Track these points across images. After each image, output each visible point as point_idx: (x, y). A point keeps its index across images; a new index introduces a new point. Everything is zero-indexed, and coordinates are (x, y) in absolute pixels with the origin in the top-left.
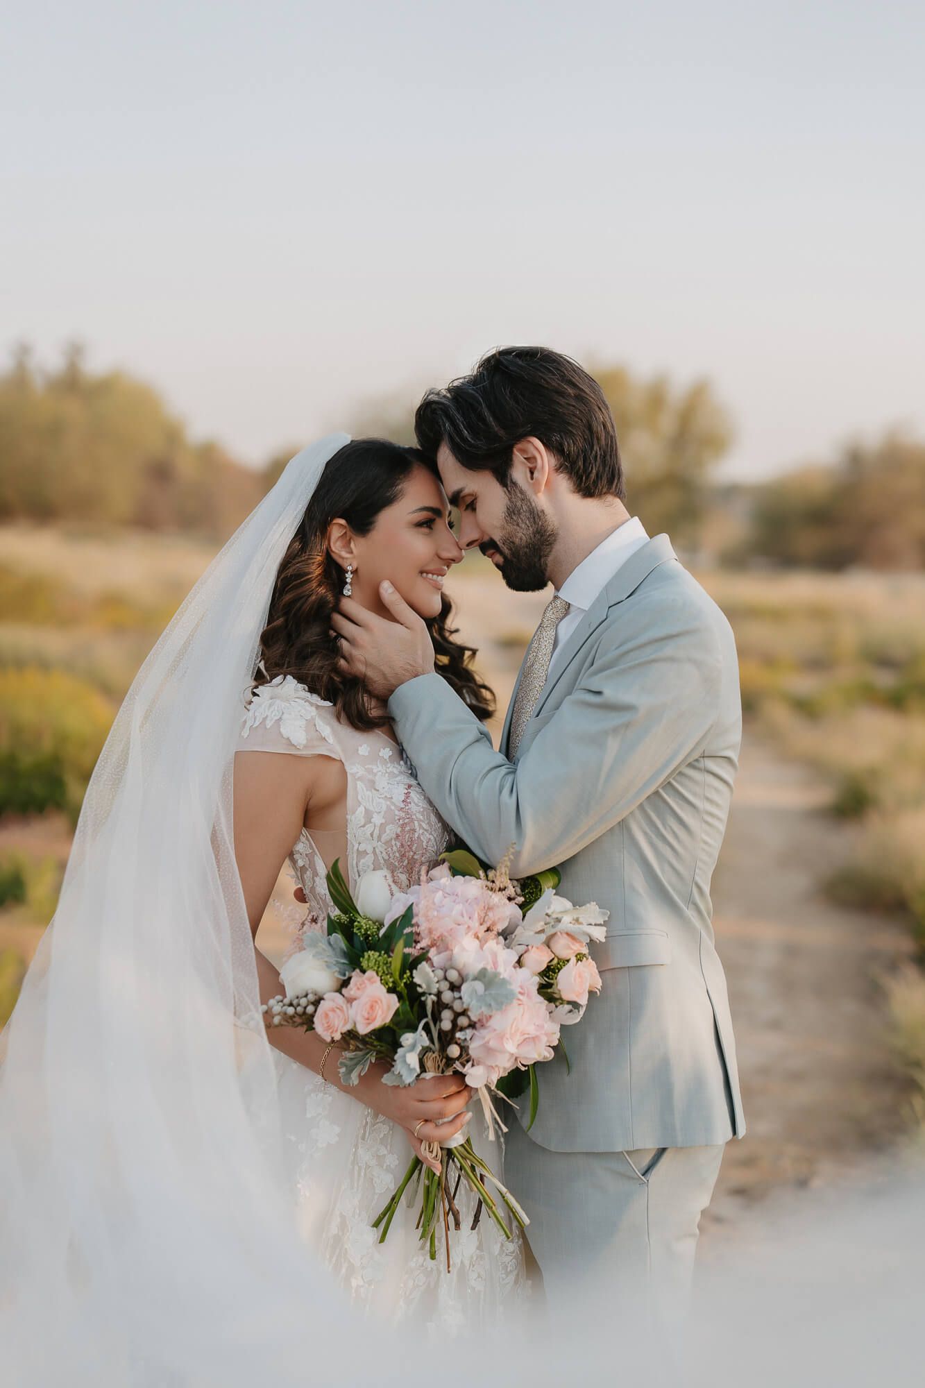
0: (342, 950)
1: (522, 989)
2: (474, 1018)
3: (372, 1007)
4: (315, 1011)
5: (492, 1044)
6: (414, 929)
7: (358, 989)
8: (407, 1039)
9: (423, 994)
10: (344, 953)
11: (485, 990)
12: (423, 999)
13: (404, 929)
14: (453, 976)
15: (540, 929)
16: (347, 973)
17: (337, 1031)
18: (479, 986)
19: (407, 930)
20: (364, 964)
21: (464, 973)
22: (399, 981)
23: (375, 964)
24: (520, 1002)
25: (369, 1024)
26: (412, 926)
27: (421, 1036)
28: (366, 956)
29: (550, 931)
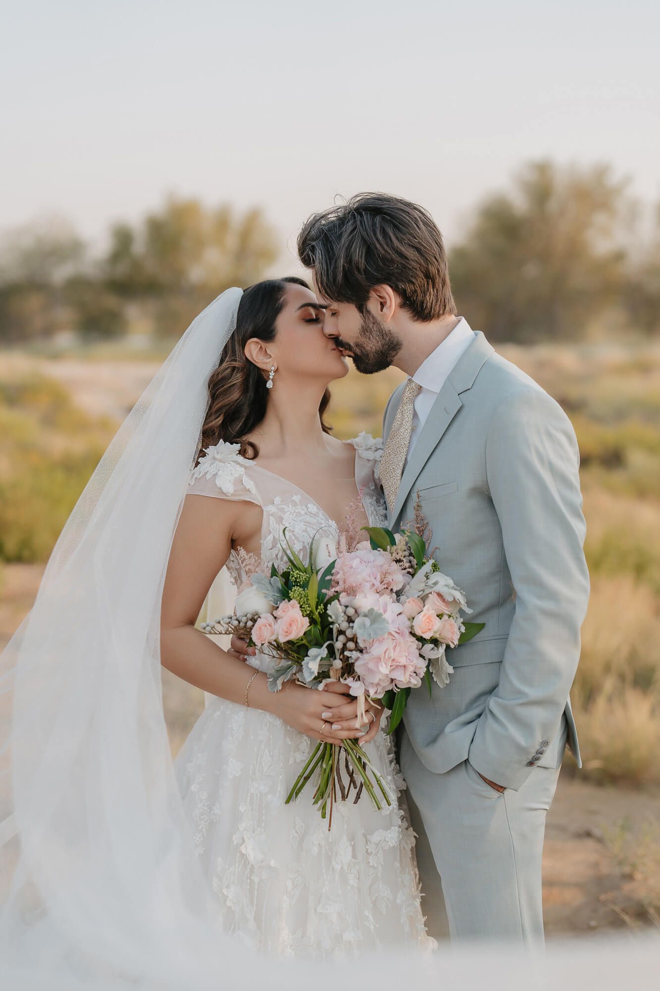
0: (278, 588)
1: (399, 630)
2: (361, 645)
3: (290, 625)
4: (253, 626)
5: (371, 665)
6: (333, 578)
7: (284, 611)
8: (313, 651)
9: (332, 623)
10: (280, 590)
11: (370, 625)
12: (331, 626)
13: (326, 576)
14: (351, 611)
15: (421, 589)
16: (279, 602)
17: (265, 640)
18: (367, 621)
19: (328, 578)
20: (291, 594)
21: (359, 611)
22: (315, 611)
23: (299, 596)
24: (394, 638)
25: (287, 636)
26: (332, 575)
27: (324, 651)
28: (293, 590)
29: (427, 592)
